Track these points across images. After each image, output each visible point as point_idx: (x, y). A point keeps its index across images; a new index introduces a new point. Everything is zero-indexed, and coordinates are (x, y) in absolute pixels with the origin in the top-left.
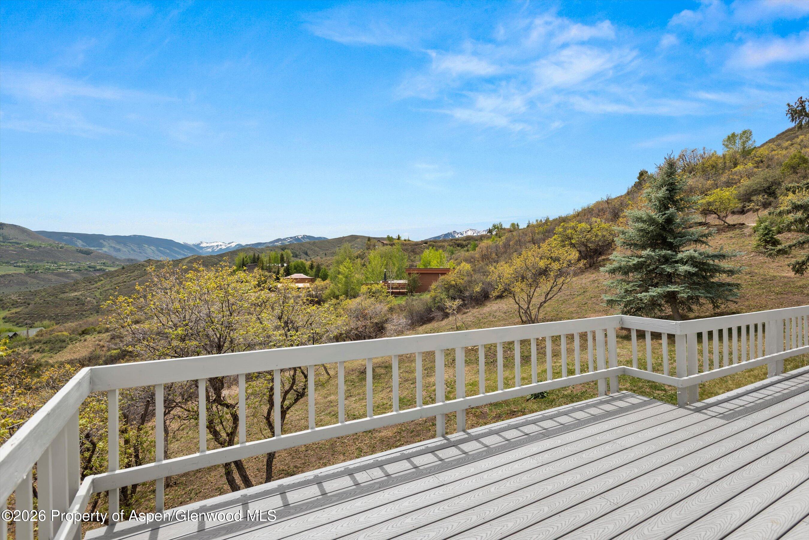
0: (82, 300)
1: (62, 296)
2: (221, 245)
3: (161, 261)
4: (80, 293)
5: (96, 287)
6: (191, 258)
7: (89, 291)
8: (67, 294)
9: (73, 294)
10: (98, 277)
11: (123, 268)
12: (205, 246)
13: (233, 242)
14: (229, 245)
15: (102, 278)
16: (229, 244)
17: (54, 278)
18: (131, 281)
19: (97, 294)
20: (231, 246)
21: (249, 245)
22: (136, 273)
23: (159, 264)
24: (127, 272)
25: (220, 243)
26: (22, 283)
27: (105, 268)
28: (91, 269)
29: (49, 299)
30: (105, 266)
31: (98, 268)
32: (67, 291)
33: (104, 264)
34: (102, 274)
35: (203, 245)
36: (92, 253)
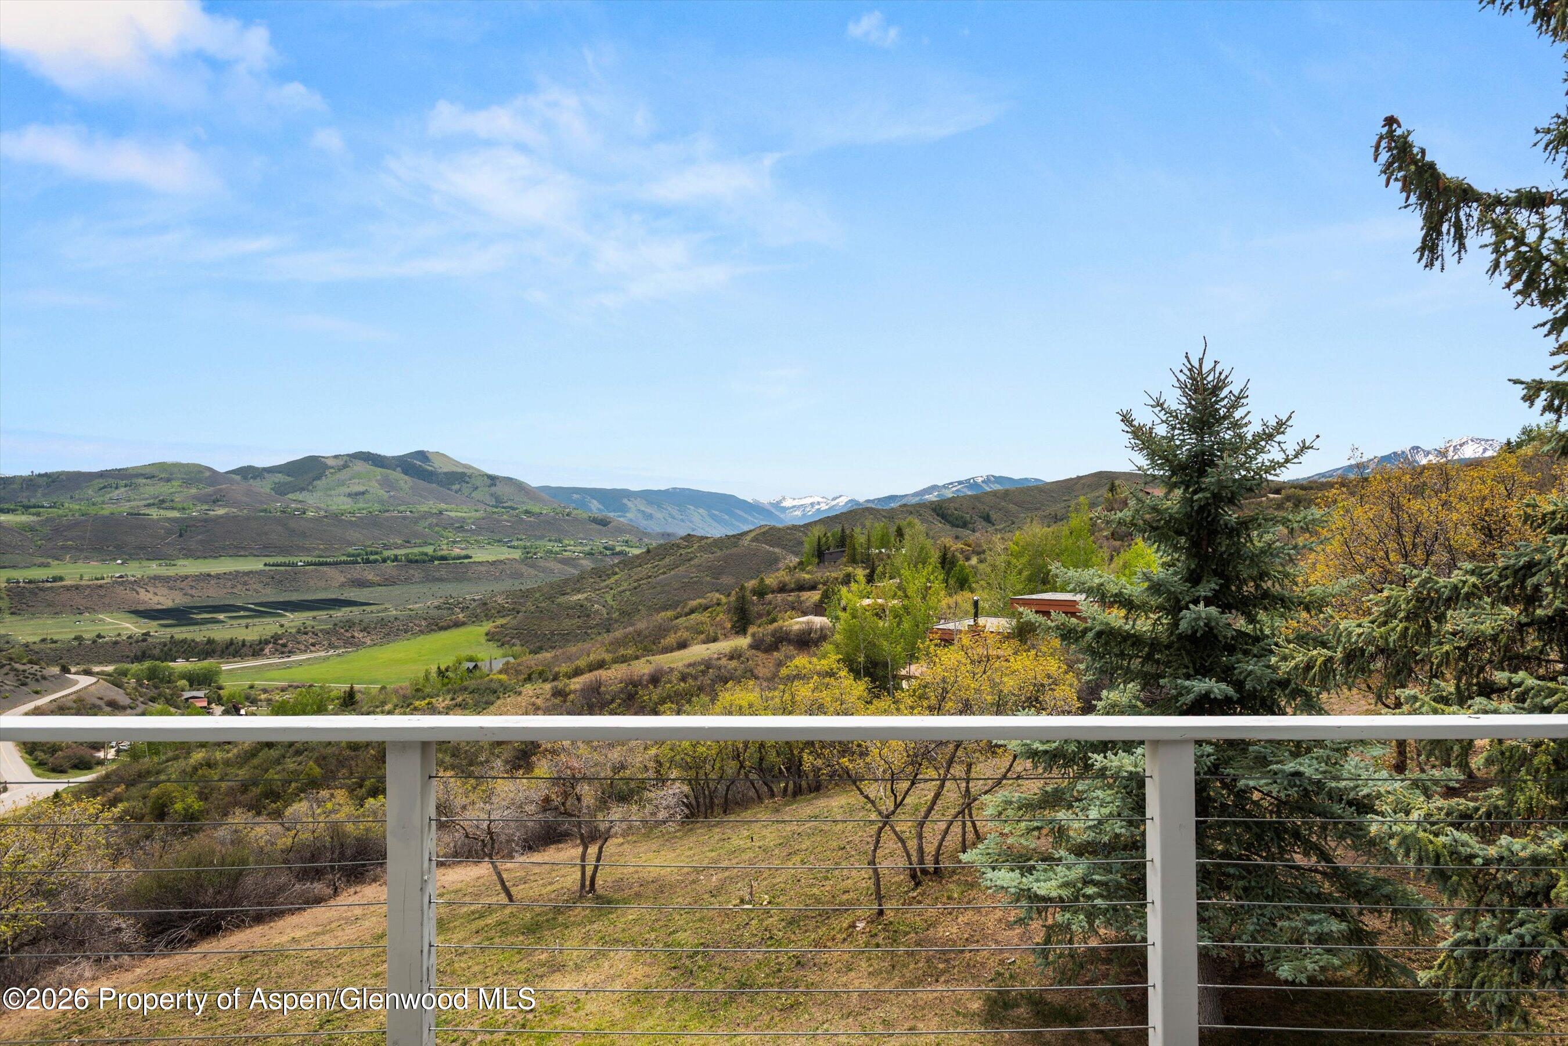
0: (586, 609)
1: (562, 599)
2: (819, 503)
3: (707, 538)
4: (585, 595)
5: (607, 586)
6: (759, 530)
7: (597, 592)
8: (569, 596)
9: (575, 598)
10: (612, 566)
11: (648, 551)
12: (791, 505)
13: (840, 495)
14: (834, 503)
15: (617, 570)
16: (834, 499)
17: (557, 567)
19: (609, 598)
20: (838, 504)
22: (667, 560)
23: (703, 542)
24: (653, 559)
25: (816, 499)
26: (517, 575)
27: (627, 549)
28: (608, 552)
29: (543, 605)
30: (628, 546)
31: (618, 549)
32: (568, 591)
33: (627, 542)
34: (620, 563)
35: (787, 503)
36: (610, 522)
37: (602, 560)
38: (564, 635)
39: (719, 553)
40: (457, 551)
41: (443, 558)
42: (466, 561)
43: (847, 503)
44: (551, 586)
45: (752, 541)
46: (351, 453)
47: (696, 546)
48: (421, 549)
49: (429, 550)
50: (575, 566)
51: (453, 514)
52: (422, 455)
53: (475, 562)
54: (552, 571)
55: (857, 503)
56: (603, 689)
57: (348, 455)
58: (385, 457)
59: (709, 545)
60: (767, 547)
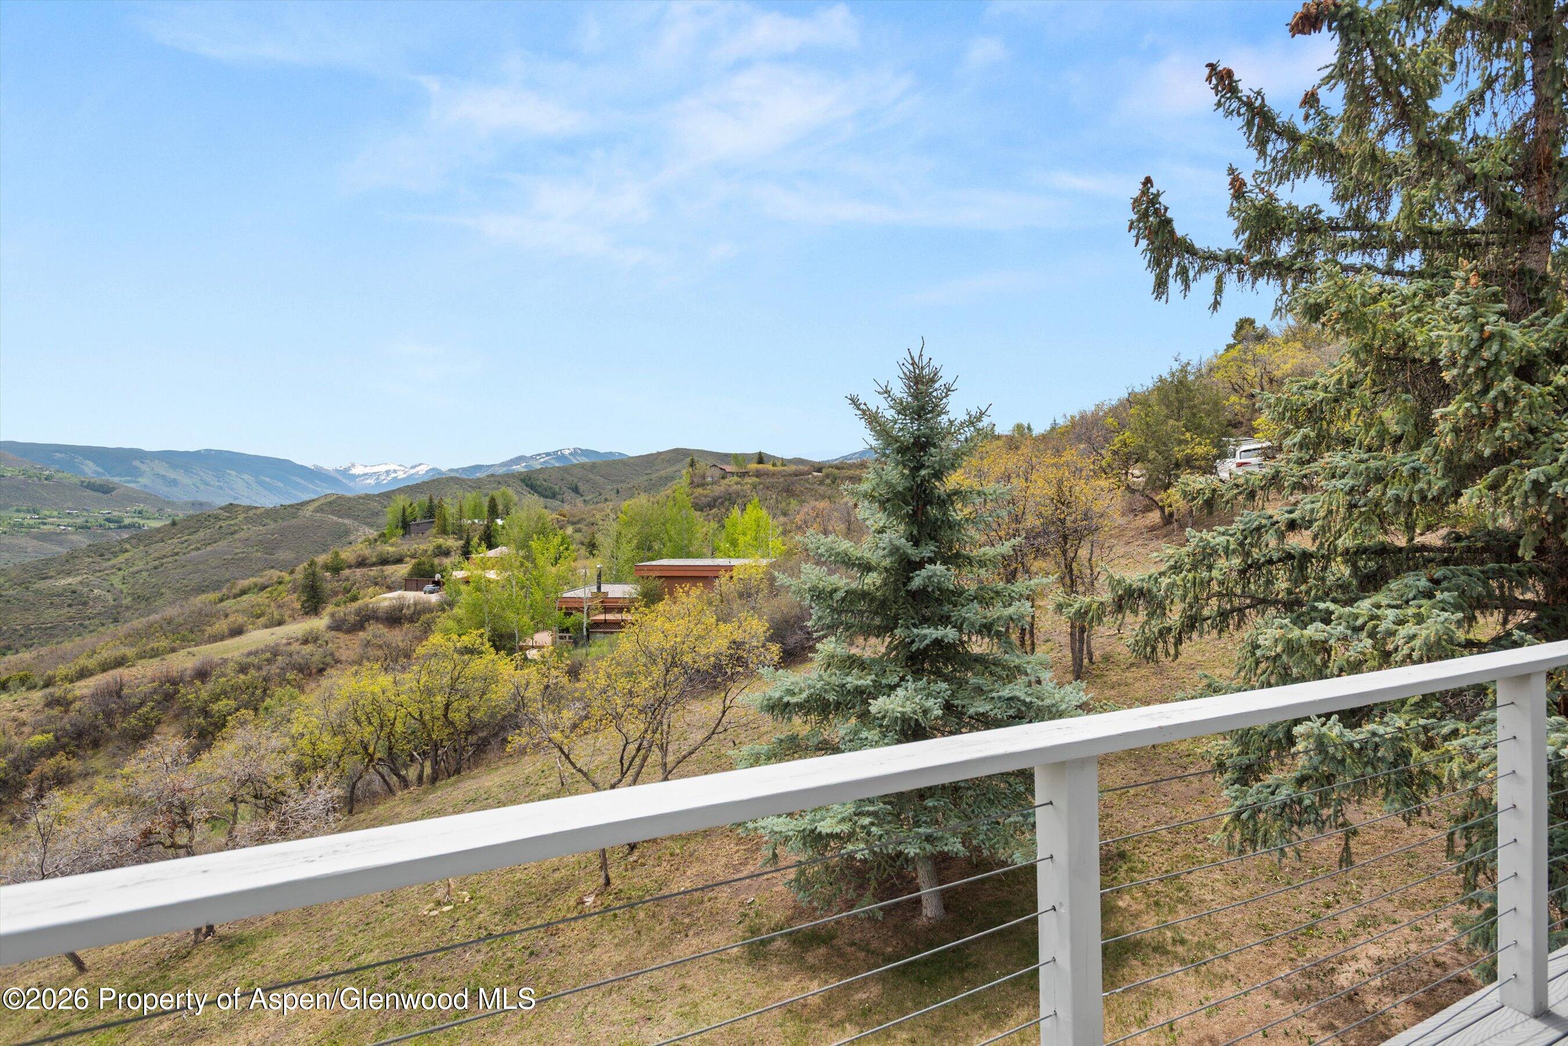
0: (82, 595)
1: (42, 584)
2: (395, 471)
3: (256, 508)
4: (79, 578)
5: (113, 566)
6: (323, 501)
7: (98, 574)
8: (53, 581)
9: (64, 582)
10: (120, 542)
11: (174, 524)
12: (361, 473)
14: (414, 472)
15: (128, 546)
16: (413, 467)
17: (31, 544)
18: (189, 552)
19: (116, 581)
20: (417, 473)
22: (201, 534)
23: (251, 513)
24: (181, 532)
25: (392, 467)
27: (141, 522)
28: (112, 525)
29: (10, 593)
30: (143, 518)
31: (127, 521)
32: (52, 574)
33: (140, 512)
34: (131, 538)
35: (357, 470)
36: (114, 489)
37: (103, 535)
38: (44, 630)
39: (272, 526)
43: (427, 472)
45: (316, 511)
47: (241, 518)
50: (62, 543)
55: (439, 472)
59: (260, 516)
60: (335, 518)
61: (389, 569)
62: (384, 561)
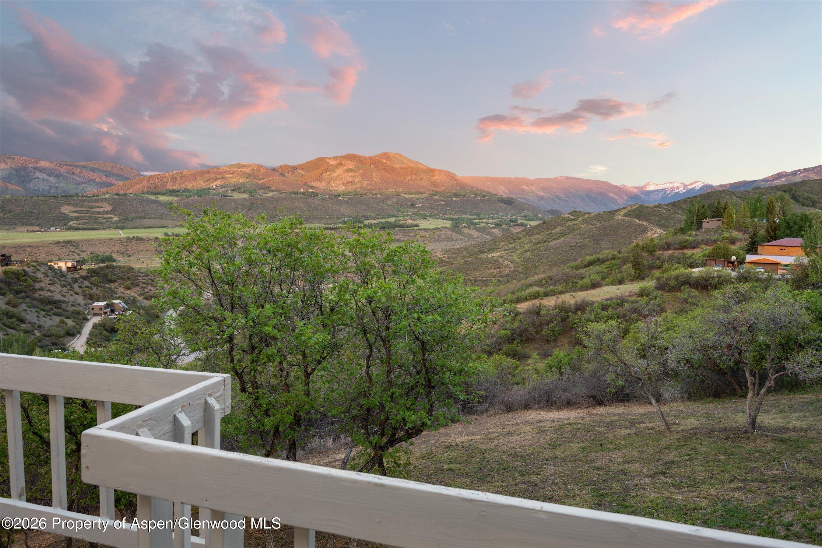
0: (499, 263)
1: (481, 256)
2: (678, 187)
3: (589, 213)
4: (498, 254)
5: (514, 248)
6: (629, 208)
7: (507, 252)
8: (487, 254)
9: (491, 255)
10: (517, 233)
11: (544, 223)
12: (654, 190)
13: (696, 182)
14: (690, 187)
15: (521, 236)
16: (691, 184)
17: (475, 233)
18: (551, 241)
19: (515, 256)
20: (694, 188)
21: (725, 186)
22: (559, 229)
23: (586, 216)
24: (548, 228)
25: (676, 184)
26: (449, 239)
27: (526, 222)
28: (512, 224)
29: (470, 259)
30: (527, 220)
31: (519, 222)
32: (486, 250)
33: (526, 217)
34: (522, 231)
35: (651, 188)
36: (514, 202)
37: (507, 230)
38: (484, 281)
39: (599, 224)
40: (410, 222)
41: (401, 226)
42: (415, 228)
43: (702, 188)
44: (474, 246)
45: (626, 215)
46: (343, 155)
47: (580, 219)
48: (387, 220)
49: (392, 220)
50: (489, 234)
51: (407, 196)
52: (386, 155)
53: (421, 229)
54: (472, 237)
55: (711, 186)
56: (542, 312)
57: (342, 157)
58: (364, 157)
59: (591, 219)
60: (637, 221)
61: (688, 252)
62: (683, 246)
